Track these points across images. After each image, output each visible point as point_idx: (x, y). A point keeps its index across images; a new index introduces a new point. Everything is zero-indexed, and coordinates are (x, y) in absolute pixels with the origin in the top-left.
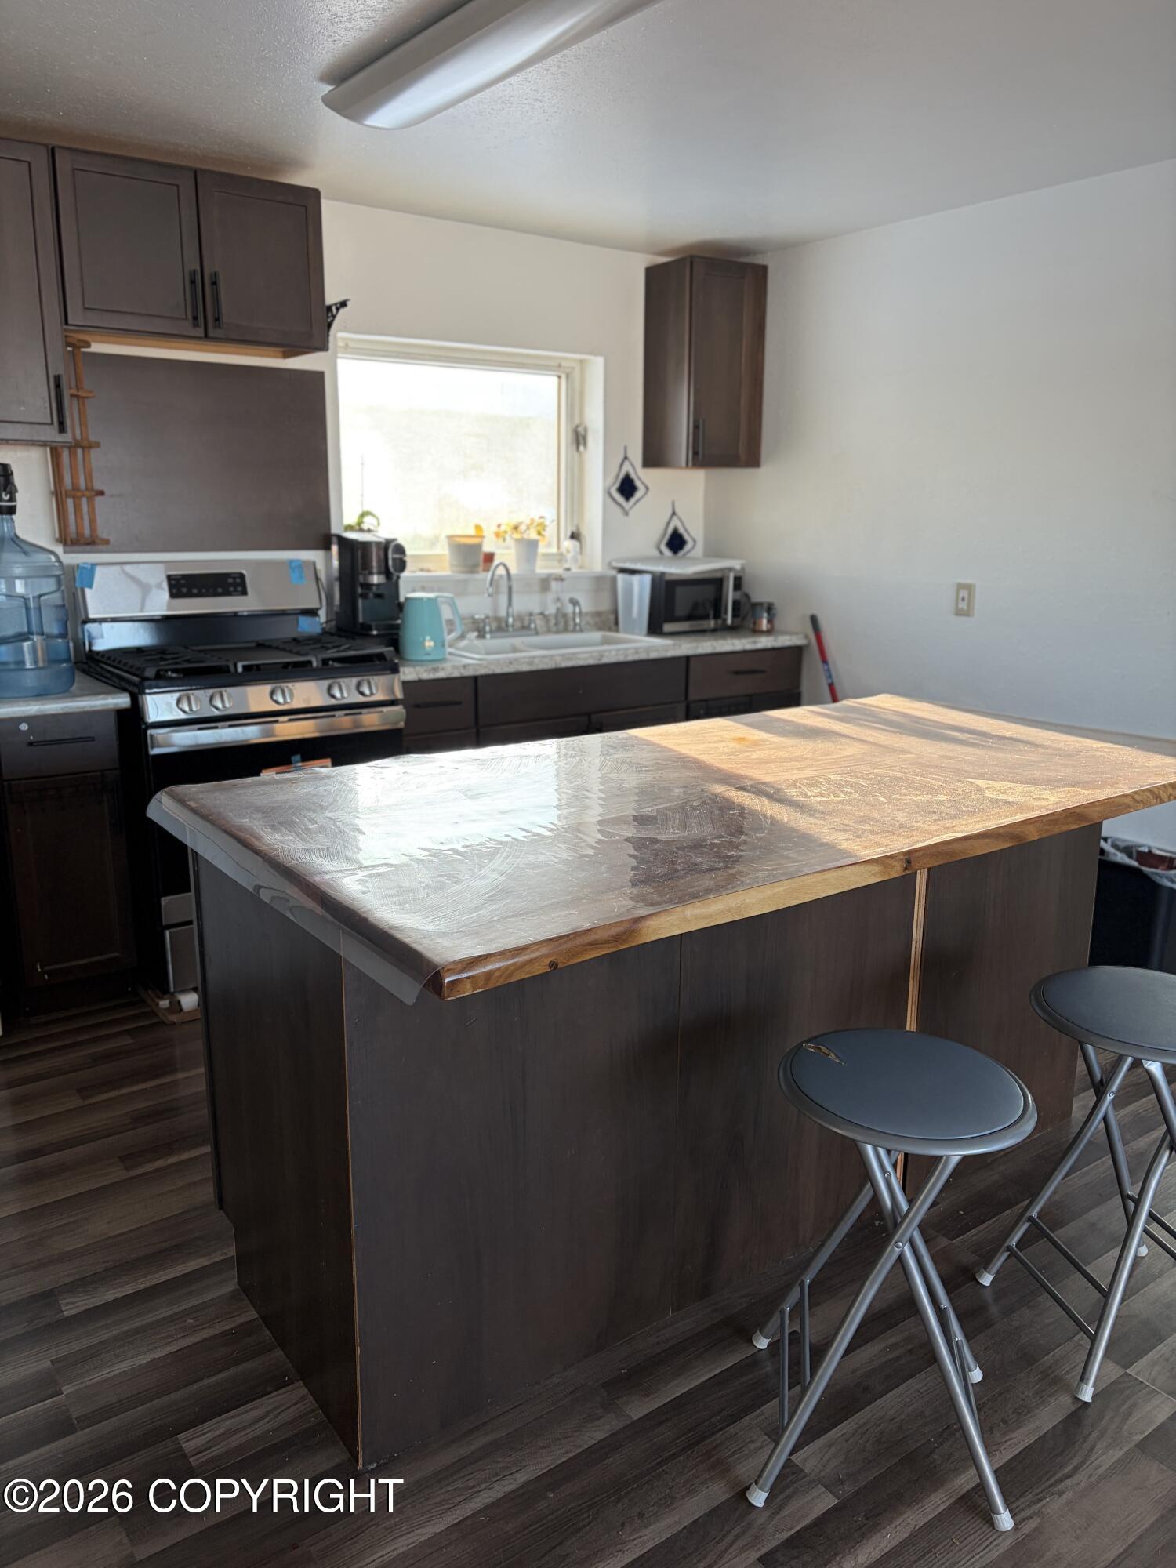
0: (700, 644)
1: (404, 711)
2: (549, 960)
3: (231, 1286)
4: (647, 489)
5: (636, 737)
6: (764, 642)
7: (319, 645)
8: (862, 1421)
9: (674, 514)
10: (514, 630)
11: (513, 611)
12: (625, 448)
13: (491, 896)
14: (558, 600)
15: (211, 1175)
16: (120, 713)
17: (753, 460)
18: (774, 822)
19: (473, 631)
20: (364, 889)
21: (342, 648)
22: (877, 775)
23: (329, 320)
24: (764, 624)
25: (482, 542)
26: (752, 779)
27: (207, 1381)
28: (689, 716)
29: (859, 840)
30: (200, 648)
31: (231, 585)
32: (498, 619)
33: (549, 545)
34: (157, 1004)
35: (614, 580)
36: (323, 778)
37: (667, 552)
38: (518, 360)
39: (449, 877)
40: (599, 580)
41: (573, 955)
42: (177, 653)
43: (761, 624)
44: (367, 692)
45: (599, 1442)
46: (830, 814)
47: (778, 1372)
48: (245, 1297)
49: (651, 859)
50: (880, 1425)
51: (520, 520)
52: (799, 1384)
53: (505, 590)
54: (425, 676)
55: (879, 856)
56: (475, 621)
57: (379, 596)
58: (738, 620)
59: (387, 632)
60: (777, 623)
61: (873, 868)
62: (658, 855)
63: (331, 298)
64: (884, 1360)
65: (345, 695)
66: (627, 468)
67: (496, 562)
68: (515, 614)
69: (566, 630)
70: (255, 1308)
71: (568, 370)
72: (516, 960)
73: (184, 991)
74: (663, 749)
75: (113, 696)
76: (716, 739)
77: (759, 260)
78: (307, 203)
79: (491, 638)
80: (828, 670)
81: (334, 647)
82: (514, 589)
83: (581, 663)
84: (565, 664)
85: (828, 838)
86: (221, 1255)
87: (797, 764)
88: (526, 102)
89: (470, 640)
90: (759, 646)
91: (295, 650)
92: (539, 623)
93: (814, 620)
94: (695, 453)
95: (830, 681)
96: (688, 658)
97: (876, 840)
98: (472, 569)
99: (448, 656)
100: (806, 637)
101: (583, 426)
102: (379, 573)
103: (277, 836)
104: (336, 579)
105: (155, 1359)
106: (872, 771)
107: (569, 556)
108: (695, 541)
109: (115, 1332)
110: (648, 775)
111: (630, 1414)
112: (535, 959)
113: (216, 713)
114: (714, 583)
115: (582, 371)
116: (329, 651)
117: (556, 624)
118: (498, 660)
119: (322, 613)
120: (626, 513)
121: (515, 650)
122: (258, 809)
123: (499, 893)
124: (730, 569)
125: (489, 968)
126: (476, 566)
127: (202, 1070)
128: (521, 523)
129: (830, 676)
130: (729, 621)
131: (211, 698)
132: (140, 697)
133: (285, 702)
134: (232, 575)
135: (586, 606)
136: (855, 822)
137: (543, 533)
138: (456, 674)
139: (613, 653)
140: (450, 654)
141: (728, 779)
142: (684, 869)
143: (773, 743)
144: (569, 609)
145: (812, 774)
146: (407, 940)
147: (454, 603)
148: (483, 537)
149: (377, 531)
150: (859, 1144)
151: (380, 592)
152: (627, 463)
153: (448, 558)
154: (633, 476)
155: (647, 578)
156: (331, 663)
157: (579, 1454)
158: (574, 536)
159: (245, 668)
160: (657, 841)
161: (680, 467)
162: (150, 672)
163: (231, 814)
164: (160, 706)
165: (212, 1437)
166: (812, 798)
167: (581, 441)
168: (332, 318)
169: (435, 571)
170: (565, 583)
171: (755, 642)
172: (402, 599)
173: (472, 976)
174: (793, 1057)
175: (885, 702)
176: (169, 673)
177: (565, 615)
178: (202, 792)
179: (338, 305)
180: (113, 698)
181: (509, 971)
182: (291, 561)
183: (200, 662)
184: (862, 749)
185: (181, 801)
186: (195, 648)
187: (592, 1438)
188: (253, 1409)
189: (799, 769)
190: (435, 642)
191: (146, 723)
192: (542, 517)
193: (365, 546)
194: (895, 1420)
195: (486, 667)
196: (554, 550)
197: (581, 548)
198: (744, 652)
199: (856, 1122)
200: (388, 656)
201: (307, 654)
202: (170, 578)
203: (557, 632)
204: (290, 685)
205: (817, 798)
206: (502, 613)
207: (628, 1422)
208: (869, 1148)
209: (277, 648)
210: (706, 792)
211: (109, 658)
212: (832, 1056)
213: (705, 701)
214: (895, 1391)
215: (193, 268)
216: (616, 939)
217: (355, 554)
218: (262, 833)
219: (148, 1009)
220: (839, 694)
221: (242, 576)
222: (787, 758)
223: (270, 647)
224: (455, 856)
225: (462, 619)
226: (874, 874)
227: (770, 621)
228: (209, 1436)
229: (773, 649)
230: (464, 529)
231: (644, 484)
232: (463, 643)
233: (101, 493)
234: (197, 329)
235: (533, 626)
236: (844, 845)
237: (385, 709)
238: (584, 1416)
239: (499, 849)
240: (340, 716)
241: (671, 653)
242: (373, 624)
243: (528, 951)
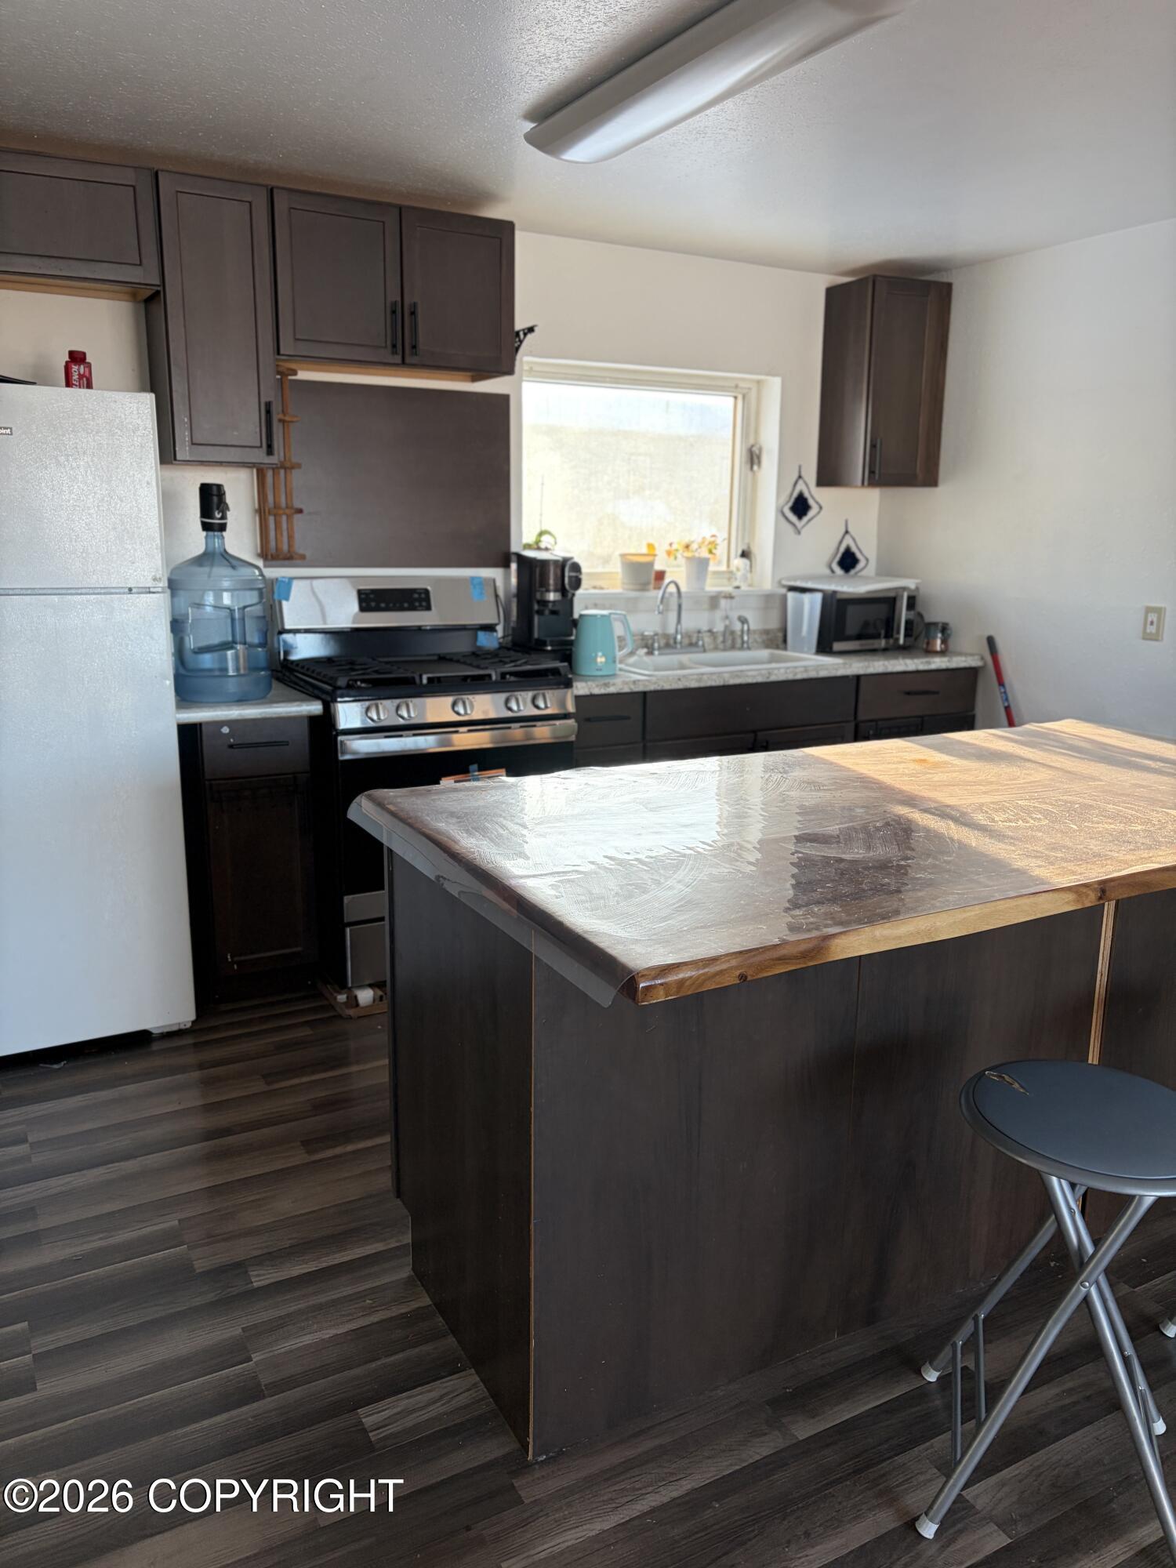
0: (871, 663)
1: (576, 724)
2: (738, 973)
3: (406, 1272)
4: (821, 508)
5: (813, 755)
6: (938, 663)
7: (496, 660)
8: (1036, 1464)
9: (847, 532)
10: (682, 647)
11: (681, 628)
12: (800, 467)
13: (679, 907)
14: (727, 617)
15: (389, 1163)
16: (312, 719)
17: (931, 479)
18: (962, 846)
19: (643, 647)
20: (557, 894)
21: (519, 663)
22: (1066, 802)
23: (516, 345)
24: (938, 645)
25: (654, 560)
26: (935, 802)
27: (384, 1361)
28: (859, 736)
29: (1051, 867)
30: (386, 659)
31: (416, 600)
32: (666, 636)
33: (719, 563)
34: (335, 998)
35: (784, 598)
36: (509, 787)
37: (839, 571)
38: (695, 381)
39: (637, 886)
40: (768, 598)
41: (762, 969)
42: (365, 664)
43: (935, 644)
44: (542, 705)
45: (764, 1458)
46: (1019, 840)
47: (949, 1407)
48: (419, 1283)
49: (837, 878)
50: (1054, 1469)
51: (692, 539)
52: (974, 1418)
53: (675, 607)
54: (597, 691)
55: (1074, 884)
56: (643, 638)
57: (554, 612)
58: (911, 640)
59: (559, 648)
60: (951, 642)
61: (1067, 896)
62: (844, 874)
63: (520, 324)
64: (1060, 1404)
65: (522, 708)
66: (801, 487)
67: (667, 580)
68: (683, 631)
69: (733, 647)
70: (429, 1295)
71: (745, 391)
72: (706, 970)
73: (361, 987)
74: (842, 768)
75: (309, 703)
76: (895, 759)
77: (944, 278)
78: (502, 234)
79: (659, 654)
80: (1005, 692)
81: (512, 662)
82: (684, 607)
83: (750, 680)
84: (732, 682)
85: (1020, 864)
86: (397, 1242)
87: (981, 787)
88: (720, 131)
89: (640, 656)
90: (933, 667)
91: (475, 663)
92: (707, 639)
93: (991, 642)
94: (872, 472)
95: (1006, 704)
96: (858, 678)
97: (1069, 868)
98: (643, 587)
99: (618, 672)
100: (982, 658)
101: (758, 446)
102: (556, 591)
103: (473, 840)
104: (514, 596)
105: (337, 1335)
106: (1061, 798)
107: (739, 574)
108: (867, 560)
109: (299, 1306)
110: (828, 794)
111: (796, 1433)
112: (726, 970)
113: (401, 722)
114: (887, 602)
115: (759, 392)
116: (507, 666)
117: (724, 642)
118: (667, 677)
119: (500, 628)
120: (799, 532)
121: (682, 667)
122: (452, 814)
123: (686, 905)
124: (904, 589)
125: (681, 976)
126: (648, 583)
127: (386, 1061)
128: (693, 542)
129: (1007, 699)
130: (901, 641)
131: (398, 708)
132: (332, 705)
133: (466, 713)
134: (418, 591)
135: (754, 624)
136: (1047, 849)
137: (714, 551)
138: (626, 690)
139: (782, 671)
140: (621, 670)
141: (910, 801)
142: (871, 889)
143: (957, 766)
144: (737, 626)
145: (998, 798)
146: (602, 945)
147: (626, 619)
148: (655, 555)
149: (554, 550)
150: (1044, 1175)
151: (555, 608)
152: (801, 482)
153: (620, 576)
154: (806, 495)
155: (819, 597)
156: (508, 676)
157: (744, 1467)
158: (745, 554)
159: (429, 679)
160: (841, 860)
161: (856, 487)
162: (342, 682)
163: (428, 818)
164: (349, 714)
165: (388, 1416)
166: (1000, 823)
167: (756, 460)
168: (519, 343)
169: (608, 589)
170: (734, 601)
171: (929, 663)
172: (576, 616)
173: (666, 983)
174: (975, 1086)
175: (1068, 727)
176: (359, 683)
177: (733, 633)
178: (401, 796)
179: (526, 331)
180: (308, 705)
181: (700, 981)
182: (473, 578)
183: (390, 673)
184: (1050, 774)
185: (380, 804)
186: (381, 659)
187: (758, 1453)
188: (429, 1391)
189: (985, 793)
190: (606, 659)
191: (336, 730)
192: (713, 536)
193: (544, 564)
194: (1072, 1466)
195: (655, 683)
196: (724, 568)
197: (751, 566)
198: (918, 672)
199: (1041, 1152)
200: (562, 671)
201: (486, 668)
202: (360, 593)
203: (725, 650)
204: (470, 697)
205: (1005, 823)
206: (671, 630)
207: (794, 1441)
208: (1055, 1180)
209: (458, 661)
210: (889, 813)
211: (303, 667)
212: (1016, 1086)
213: (876, 721)
214: (1071, 1437)
215: (394, 300)
216: (805, 955)
217: (533, 572)
218: (458, 837)
219: (325, 1003)
220: (1016, 720)
221: (427, 592)
222: (971, 782)
223: (451, 660)
224: (640, 866)
225: (634, 635)
226: (1067, 903)
227: (944, 641)
228: (387, 1414)
229: (947, 670)
230: (637, 548)
231: (817, 503)
232: (632, 660)
233: (300, 511)
234: (396, 356)
235: (700, 643)
236: (1037, 872)
237: (558, 723)
238: (750, 1431)
239: (683, 861)
240: (515, 729)
241: (841, 672)
242: (548, 640)
243: (718, 962)
